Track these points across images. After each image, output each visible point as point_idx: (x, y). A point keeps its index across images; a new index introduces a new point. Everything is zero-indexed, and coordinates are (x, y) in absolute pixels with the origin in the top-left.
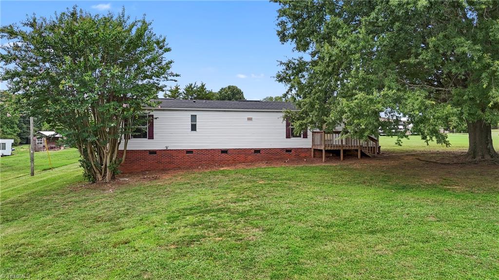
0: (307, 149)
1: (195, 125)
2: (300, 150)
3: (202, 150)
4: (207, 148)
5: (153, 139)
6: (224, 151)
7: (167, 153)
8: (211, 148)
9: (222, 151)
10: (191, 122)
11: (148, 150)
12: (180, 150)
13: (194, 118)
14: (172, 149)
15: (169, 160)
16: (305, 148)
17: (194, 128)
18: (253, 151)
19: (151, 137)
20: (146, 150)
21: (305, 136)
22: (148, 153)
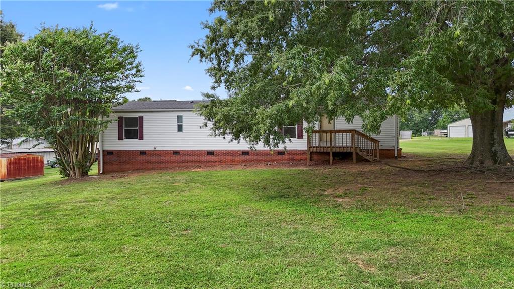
0: (302, 150)
1: (182, 125)
2: (294, 152)
3: (187, 151)
4: (194, 149)
5: (143, 139)
6: (211, 153)
7: (155, 152)
8: (197, 149)
9: (208, 152)
10: (178, 122)
11: (139, 151)
12: (167, 151)
13: (180, 118)
14: (160, 149)
15: (158, 160)
16: (300, 151)
17: (180, 128)
18: (241, 153)
19: (141, 138)
20: (137, 151)
21: (300, 136)
22: (139, 154)
